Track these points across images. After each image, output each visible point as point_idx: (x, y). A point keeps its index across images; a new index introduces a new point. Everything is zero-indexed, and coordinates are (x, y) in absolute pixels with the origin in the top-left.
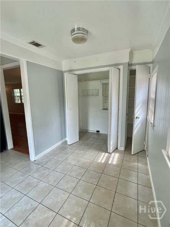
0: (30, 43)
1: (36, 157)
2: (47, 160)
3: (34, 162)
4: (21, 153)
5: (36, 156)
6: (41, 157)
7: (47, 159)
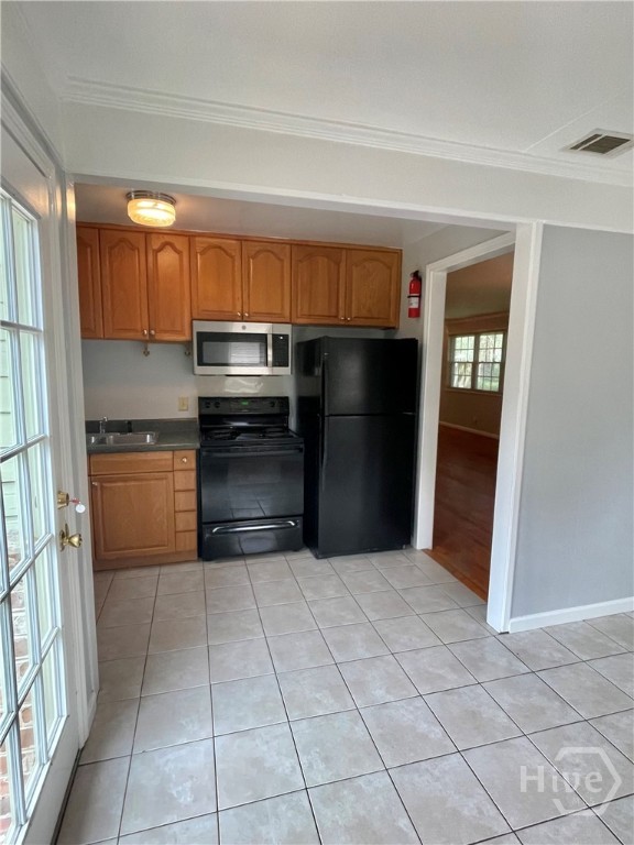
0: (576, 147)
1: (513, 620)
2: (557, 655)
3: (500, 637)
4: (456, 580)
5: (511, 617)
6: (532, 633)
7: (559, 651)
